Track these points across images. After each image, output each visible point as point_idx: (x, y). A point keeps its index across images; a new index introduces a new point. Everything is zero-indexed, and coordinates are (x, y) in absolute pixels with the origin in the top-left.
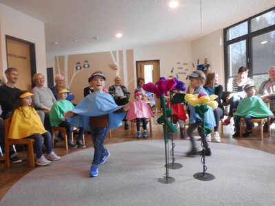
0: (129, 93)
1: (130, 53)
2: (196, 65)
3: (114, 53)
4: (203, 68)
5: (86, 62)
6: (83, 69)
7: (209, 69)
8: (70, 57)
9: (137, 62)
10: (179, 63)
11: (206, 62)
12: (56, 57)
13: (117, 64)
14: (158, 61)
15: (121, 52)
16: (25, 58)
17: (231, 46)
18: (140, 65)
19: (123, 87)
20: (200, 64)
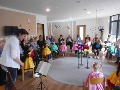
0: (73, 40)
1: (75, 22)
3: (69, 22)
4: (102, 30)
5: (58, 25)
6: (57, 27)
7: (104, 31)
8: (53, 23)
9: (77, 26)
10: (93, 27)
12: (48, 23)
13: (70, 26)
14: (85, 26)
15: (71, 22)
16: (41, 29)
17: (112, 23)
18: (78, 27)
19: (71, 38)
20: (101, 28)
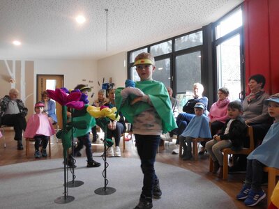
0: (26, 109)
1: (30, 65)
2: (101, 83)
4: (108, 87)
7: (114, 87)
9: (38, 75)
10: (84, 80)
11: (111, 81)
13: (13, 75)
14: (62, 76)
15: (18, 63)
17: (133, 68)
20: (105, 83)
